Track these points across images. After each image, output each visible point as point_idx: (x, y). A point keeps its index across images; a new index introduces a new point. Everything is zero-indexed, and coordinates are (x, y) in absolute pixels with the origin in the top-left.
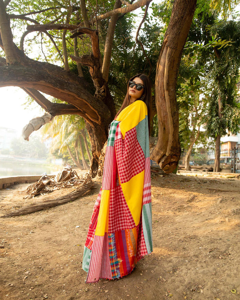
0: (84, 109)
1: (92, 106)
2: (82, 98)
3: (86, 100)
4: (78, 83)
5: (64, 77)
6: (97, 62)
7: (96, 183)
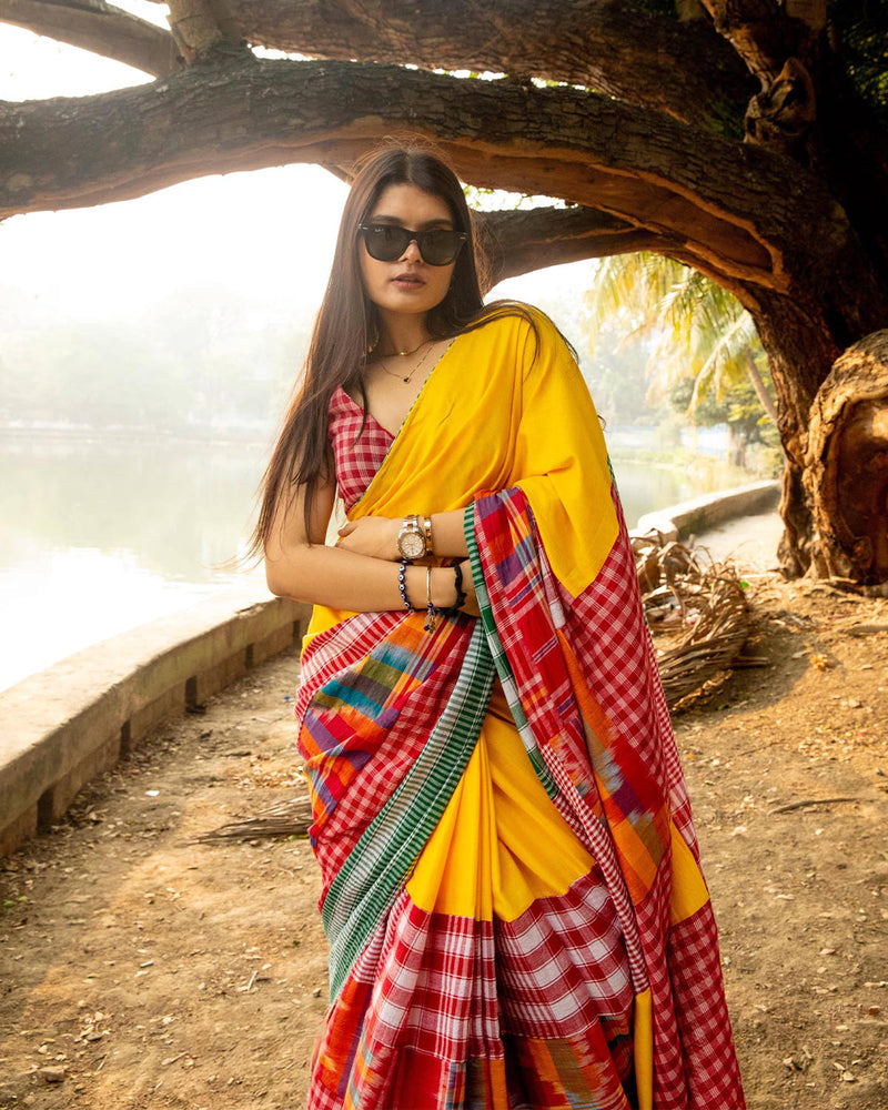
0: (668, 223)
1: (708, 199)
2: (637, 167)
3: (660, 174)
4: (672, 62)
5: (587, 40)
7: (781, 623)
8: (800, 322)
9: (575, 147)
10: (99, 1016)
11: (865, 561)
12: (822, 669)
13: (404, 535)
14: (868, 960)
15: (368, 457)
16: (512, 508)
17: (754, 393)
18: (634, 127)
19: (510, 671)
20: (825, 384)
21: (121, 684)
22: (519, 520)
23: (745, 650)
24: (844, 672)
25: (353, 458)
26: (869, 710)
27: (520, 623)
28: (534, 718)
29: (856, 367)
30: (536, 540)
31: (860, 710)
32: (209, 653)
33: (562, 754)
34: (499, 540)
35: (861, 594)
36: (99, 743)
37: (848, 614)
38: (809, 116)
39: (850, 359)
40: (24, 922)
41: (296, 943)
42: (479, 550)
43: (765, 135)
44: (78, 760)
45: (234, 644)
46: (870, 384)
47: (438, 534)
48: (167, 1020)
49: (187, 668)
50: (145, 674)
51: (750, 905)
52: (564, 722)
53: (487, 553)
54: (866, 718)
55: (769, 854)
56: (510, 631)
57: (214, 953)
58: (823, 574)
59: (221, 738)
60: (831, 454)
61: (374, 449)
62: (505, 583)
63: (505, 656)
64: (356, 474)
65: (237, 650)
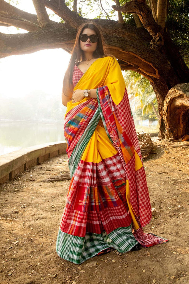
0: (135, 63)
1: (143, 58)
2: (129, 51)
3: (133, 53)
4: (135, 35)
5: (119, 31)
6: (143, 6)
7: (159, 147)
8: (162, 85)
9: (117, 46)
10: (24, 204)
11: (176, 134)
12: (167, 153)
13: (85, 93)
14: (174, 193)
15: (79, 77)
16: (105, 89)
17: (154, 112)
18: (128, 43)
19: (105, 119)
20: (167, 96)
21: (24, 155)
22: (107, 92)
23: (152, 151)
24: (172, 153)
25: (76, 77)
26: (176, 159)
27: (106, 110)
28: (108, 128)
29: (173, 91)
30: (110, 95)
31: (174, 159)
32: (41, 153)
33: (113, 135)
34: (103, 95)
35: (175, 141)
36: (20, 166)
37: (172, 145)
38: (163, 44)
39: (172, 90)
40: (8, 192)
41: (62, 195)
42: (99, 97)
43: (154, 48)
44: (17, 168)
45: (46, 152)
46: (176, 94)
47: (91, 93)
48: (37, 205)
49: (37, 155)
50: (29, 154)
51: (152, 187)
52: (114, 129)
53: (100, 97)
54: (176, 160)
55: (156, 180)
56: (104, 112)
57: (46, 197)
58: (168, 138)
59: (44, 168)
60: (168, 110)
61: (80, 76)
62: (103, 103)
63: (104, 117)
64: (76, 80)
65: (47, 154)
